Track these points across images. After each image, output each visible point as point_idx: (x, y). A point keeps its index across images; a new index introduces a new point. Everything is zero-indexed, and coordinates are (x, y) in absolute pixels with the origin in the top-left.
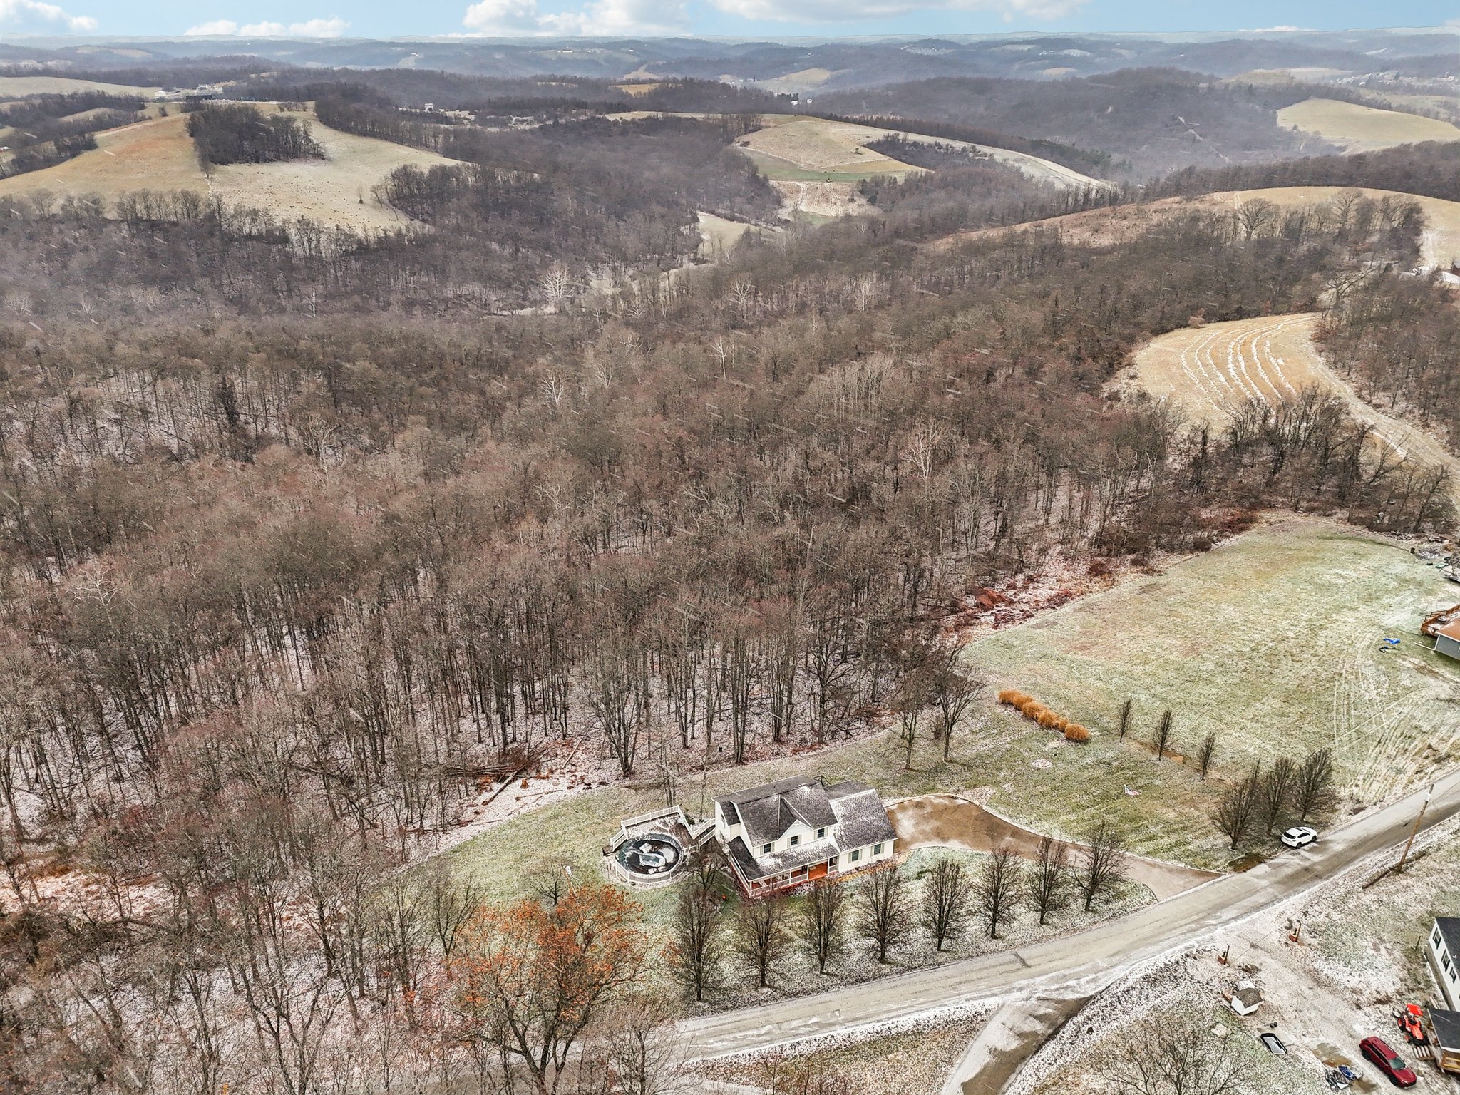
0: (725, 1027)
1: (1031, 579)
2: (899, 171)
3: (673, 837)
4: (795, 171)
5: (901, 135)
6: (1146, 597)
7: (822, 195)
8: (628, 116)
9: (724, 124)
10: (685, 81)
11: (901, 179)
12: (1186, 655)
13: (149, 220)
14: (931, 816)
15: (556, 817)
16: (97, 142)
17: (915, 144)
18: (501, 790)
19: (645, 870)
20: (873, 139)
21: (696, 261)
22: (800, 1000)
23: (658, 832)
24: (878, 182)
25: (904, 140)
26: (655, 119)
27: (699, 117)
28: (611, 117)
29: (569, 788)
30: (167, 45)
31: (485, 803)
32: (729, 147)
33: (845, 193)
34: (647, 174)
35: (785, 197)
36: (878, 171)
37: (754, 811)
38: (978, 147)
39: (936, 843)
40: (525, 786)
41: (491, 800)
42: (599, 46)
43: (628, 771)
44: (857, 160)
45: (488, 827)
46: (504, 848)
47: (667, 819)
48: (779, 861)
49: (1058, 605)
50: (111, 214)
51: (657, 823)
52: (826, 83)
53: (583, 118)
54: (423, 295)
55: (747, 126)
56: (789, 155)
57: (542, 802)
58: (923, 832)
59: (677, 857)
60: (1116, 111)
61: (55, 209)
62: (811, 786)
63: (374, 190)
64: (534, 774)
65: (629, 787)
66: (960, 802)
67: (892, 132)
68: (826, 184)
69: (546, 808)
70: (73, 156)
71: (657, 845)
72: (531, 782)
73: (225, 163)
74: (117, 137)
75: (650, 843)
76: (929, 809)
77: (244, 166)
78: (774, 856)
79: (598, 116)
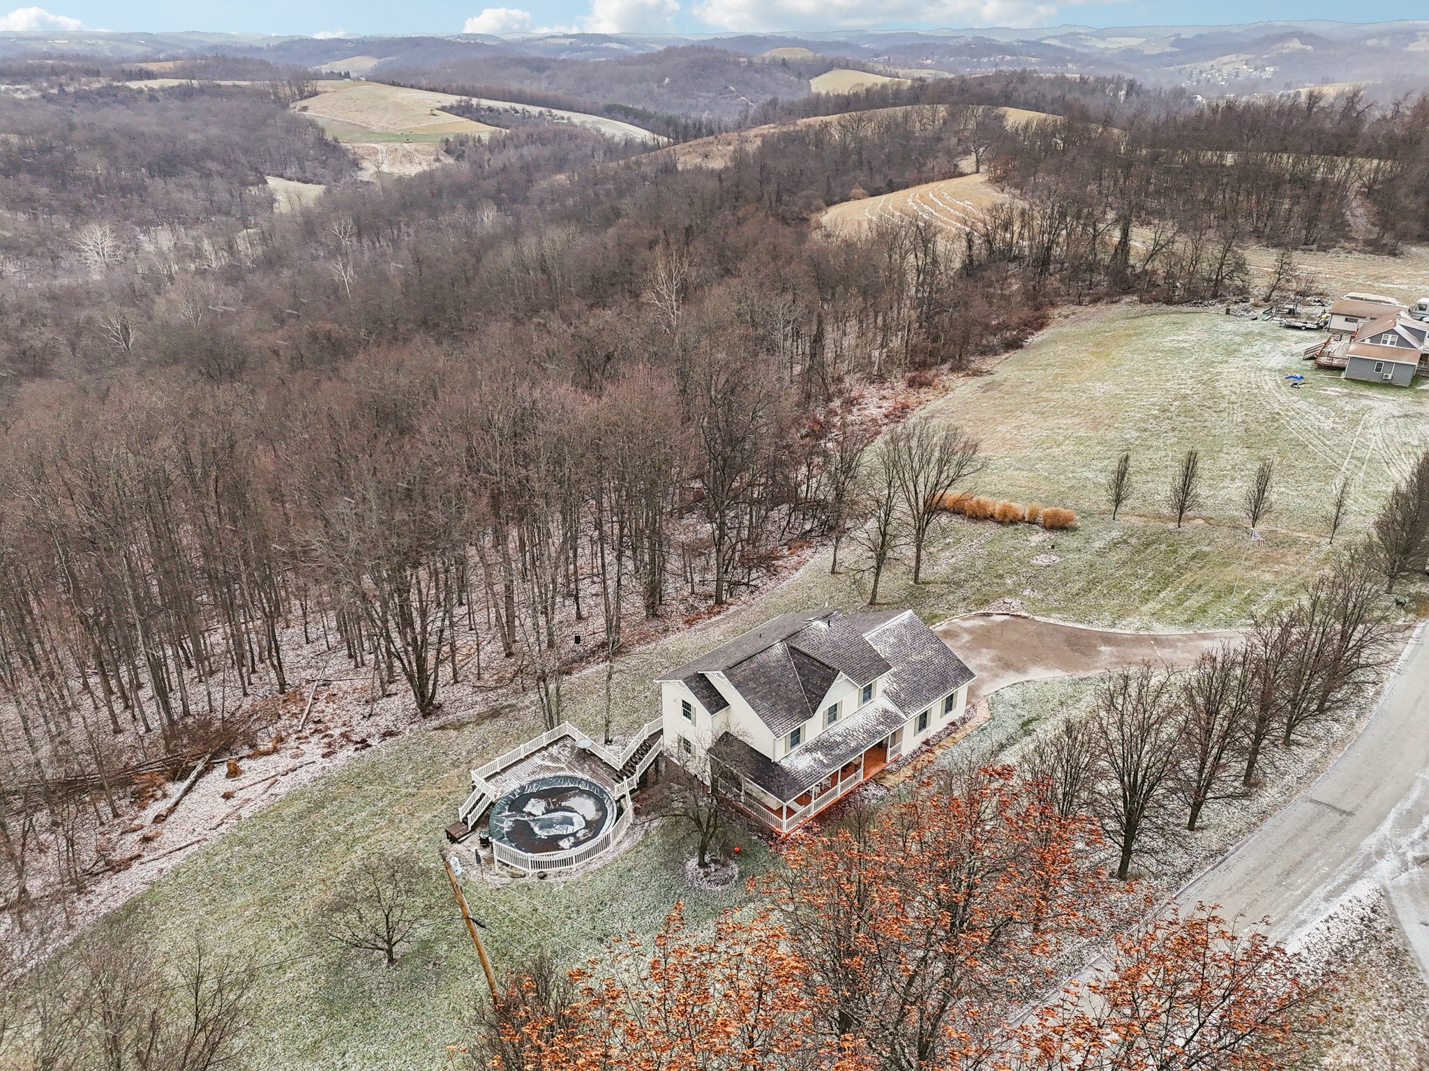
1: (848, 404)
2: (479, 130)
3: (579, 775)
4: (368, 133)
5: (474, 101)
7: (404, 156)
8: (155, 84)
9: (274, 91)
11: (485, 138)
15: (320, 805)
17: (490, 109)
18: (189, 790)
19: (552, 844)
20: (447, 104)
23: (548, 775)
24: (462, 141)
25: (478, 105)
26: (189, 88)
28: (133, 85)
29: (326, 756)
31: (159, 819)
32: (287, 113)
33: (429, 153)
34: (191, 136)
35: (363, 158)
36: (460, 131)
37: (754, 676)
38: (555, 112)
40: (234, 773)
41: (171, 810)
43: (427, 707)
44: (434, 121)
45: (178, 858)
46: (227, 885)
47: (554, 750)
48: (819, 755)
51: (537, 760)
53: (95, 86)
55: (301, 92)
56: (356, 118)
57: (282, 789)
59: (602, 808)
60: (674, 81)
64: (246, 751)
65: (442, 728)
67: (465, 98)
68: (406, 145)
69: (292, 798)
71: (555, 795)
72: (244, 765)
75: (539, 795)
78: (808, 750)
79: (115, 84)
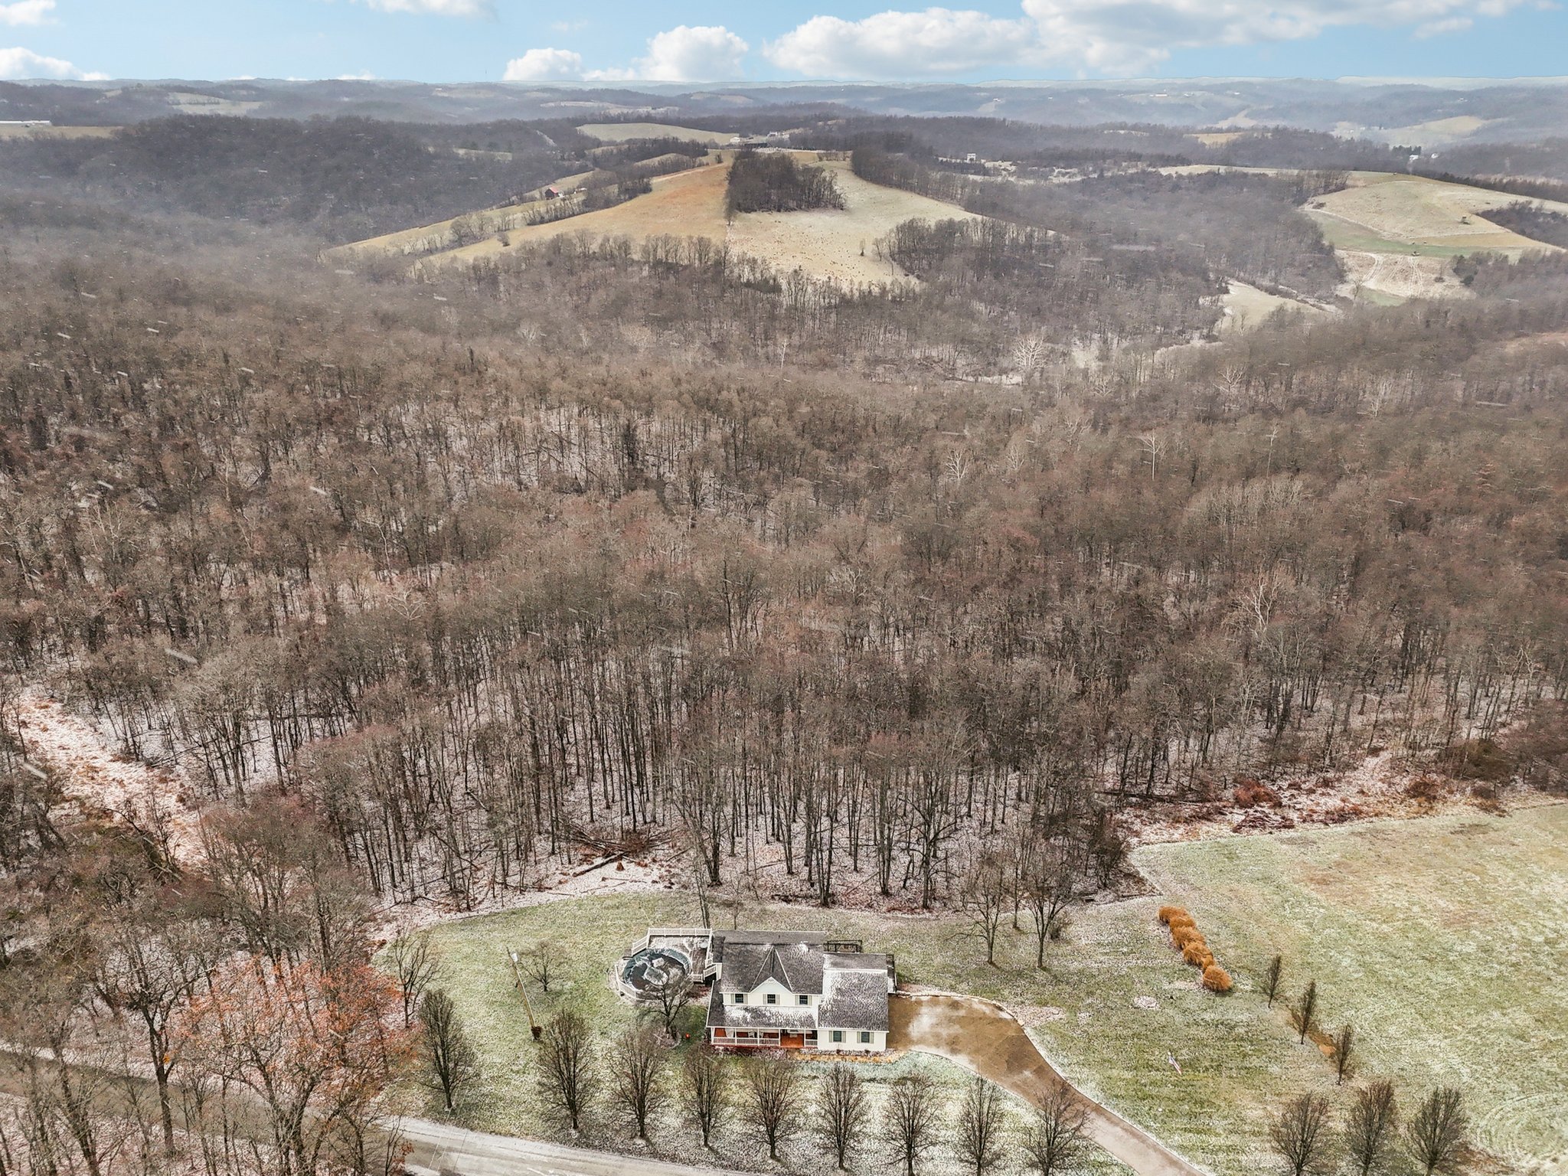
0: (573, 1163)
1: (1326, 783)
2: (1514, 246)
3: (690, 960)
4: (1374, 240)
5: (1536, 203)
6: (1459, 840)
7: (1402, 271)
8: (1185, 170)
9: (1298, 182)
10: (1276, 130)
11: (1514, 257)
12: (1447, 924)
13: (666, 263)
14: (959, 1021)
15: (619, 907)
16: (653, 187)
17: (1555, 215)
18: (598, 867)
19: (641, 984)
20: (1495, 207)
21: (1210, 338)
22: (661, 1164)
23: (679, 950)
24: (1480, 259)
25: (1539, 209)
26: (1216, 175)
27: (1271, 172)
28: (1164, 171)
29: (654, 882)
30: (771, 91)
31: (576, 874)
32: (1299, 210)
33: (1432, 271)
34: (1182, 237)
35: (1350, 270)
36: (1484, 246)
37: (738, 955)
39: (942, 1052)
40: (621, 868)
41: (584, 873)
42: (1202, 89)
43: (715, 881)
44: (1463, 230)
45: (558, 899)
47: (695, 940)
49: (1335, 821)
50: (636, 257)
51: (684, 941)
52: (1476, 133)
53: (1131, 171)
54: (891, 354)
55: (1328, 185)
56: (1371, 222)
57: (621, 889)
58: (937, 1036)
61: (594, 247)
62: (811, 946)
63: (877, 243)
64: (638, 859)
66: (1004, 1015)
67: (1522, 199)
68: (1410, 259)
70: (631, 198)
71: (670, 962)
72: (629, 866)
73: (749, 210)
74: (670, 181)
75: (666, 958)
76: (962, 1013)
77: (766, 214)
78: (746, 1009)
79: (1150, 169)
